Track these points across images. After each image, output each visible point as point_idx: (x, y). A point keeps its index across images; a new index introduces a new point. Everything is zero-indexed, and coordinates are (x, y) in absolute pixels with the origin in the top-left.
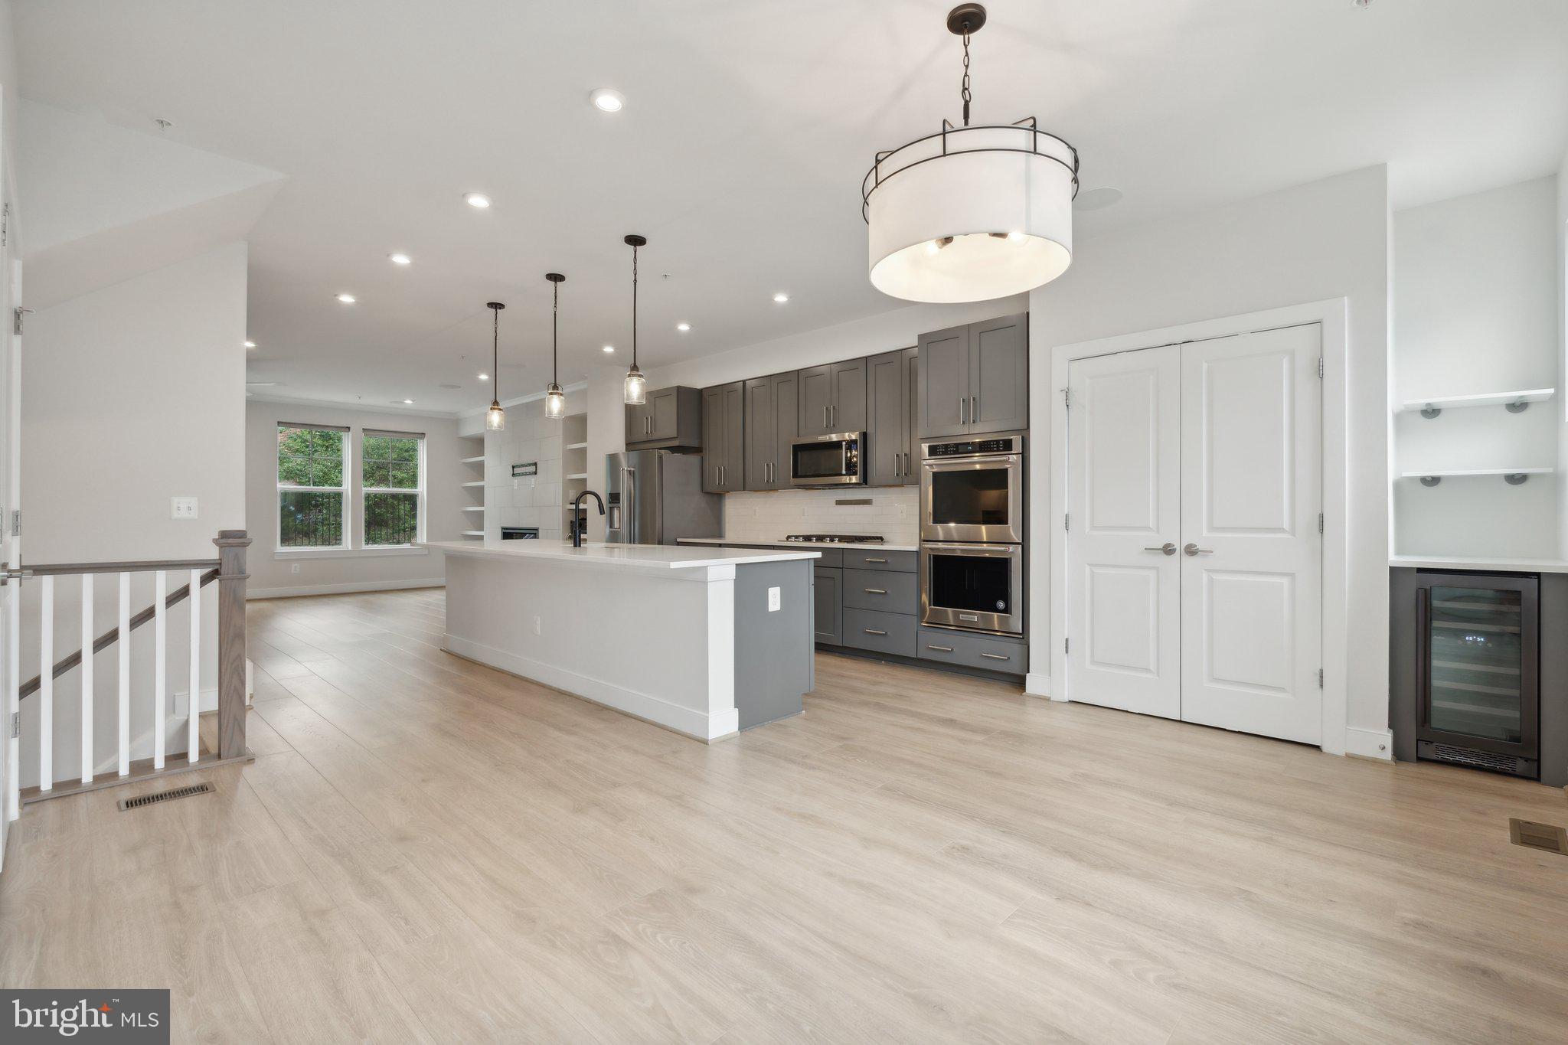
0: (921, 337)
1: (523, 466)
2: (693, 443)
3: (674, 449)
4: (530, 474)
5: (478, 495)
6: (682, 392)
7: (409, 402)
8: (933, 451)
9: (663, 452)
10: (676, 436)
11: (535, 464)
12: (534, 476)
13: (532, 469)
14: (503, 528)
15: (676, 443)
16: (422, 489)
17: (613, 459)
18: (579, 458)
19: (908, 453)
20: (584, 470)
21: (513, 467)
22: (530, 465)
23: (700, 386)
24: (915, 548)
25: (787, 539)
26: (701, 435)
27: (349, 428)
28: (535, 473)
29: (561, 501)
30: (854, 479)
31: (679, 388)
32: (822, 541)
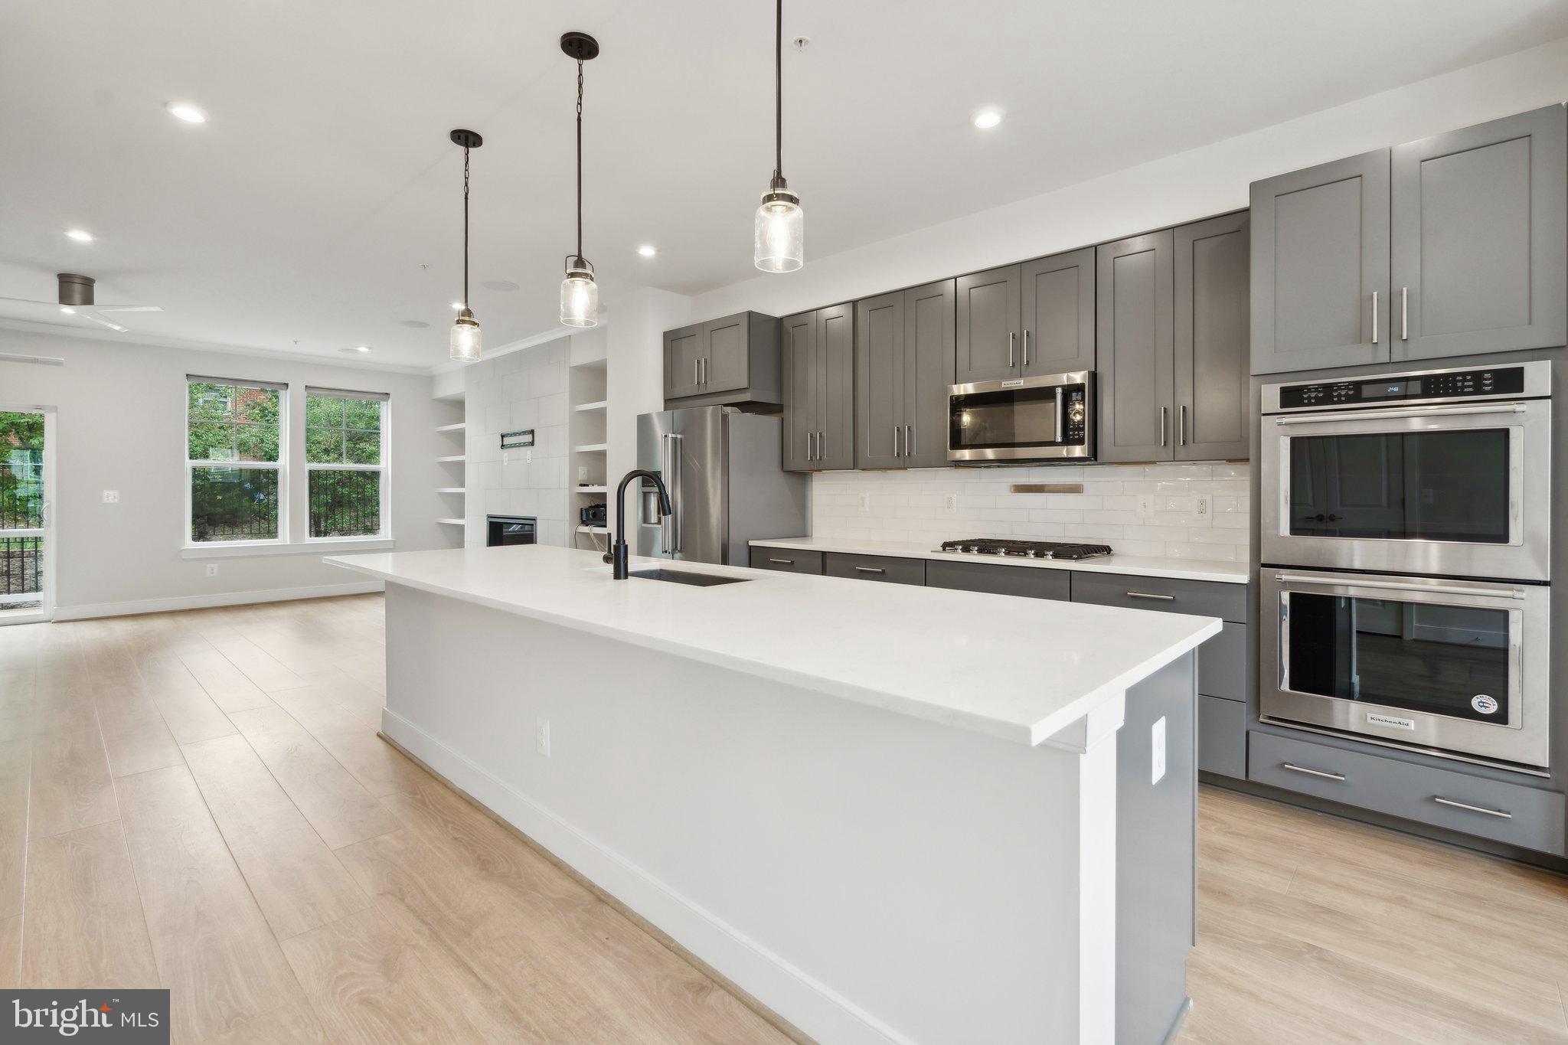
0: (1255, 187)
1: (515, 434)
2: (768, 397)
3: (745, 407)
4: (524, 445)
5: (457, 472)
6: (754, 319)
7: (363, 349)
8: (1291, 398)
9: (729, 409)
10: (746, 385)
11: (532, 432)
12: (530, 447)
13: (528, 438)
14: (489, 517)
15: (746, 397)
16: (385, 465)
17: (644, 422)
18: (597, 421)
19: (1189, 405)
20: (602, 439)
21: (503, 436)
22: (524, 433)
23: (778, 312)
24: (1244, 578)
25: (944, 550)
26: (780, 386)
27: (287, 385)
28: (532, 444)
29: (567, 482)
30: (1078, 451)
31: (750, 314)
32: (989, 552)
